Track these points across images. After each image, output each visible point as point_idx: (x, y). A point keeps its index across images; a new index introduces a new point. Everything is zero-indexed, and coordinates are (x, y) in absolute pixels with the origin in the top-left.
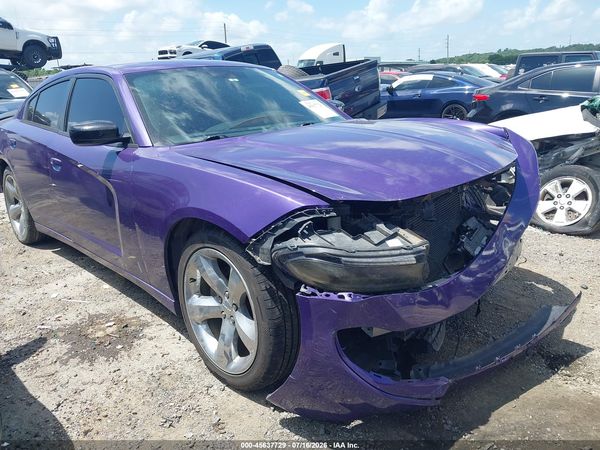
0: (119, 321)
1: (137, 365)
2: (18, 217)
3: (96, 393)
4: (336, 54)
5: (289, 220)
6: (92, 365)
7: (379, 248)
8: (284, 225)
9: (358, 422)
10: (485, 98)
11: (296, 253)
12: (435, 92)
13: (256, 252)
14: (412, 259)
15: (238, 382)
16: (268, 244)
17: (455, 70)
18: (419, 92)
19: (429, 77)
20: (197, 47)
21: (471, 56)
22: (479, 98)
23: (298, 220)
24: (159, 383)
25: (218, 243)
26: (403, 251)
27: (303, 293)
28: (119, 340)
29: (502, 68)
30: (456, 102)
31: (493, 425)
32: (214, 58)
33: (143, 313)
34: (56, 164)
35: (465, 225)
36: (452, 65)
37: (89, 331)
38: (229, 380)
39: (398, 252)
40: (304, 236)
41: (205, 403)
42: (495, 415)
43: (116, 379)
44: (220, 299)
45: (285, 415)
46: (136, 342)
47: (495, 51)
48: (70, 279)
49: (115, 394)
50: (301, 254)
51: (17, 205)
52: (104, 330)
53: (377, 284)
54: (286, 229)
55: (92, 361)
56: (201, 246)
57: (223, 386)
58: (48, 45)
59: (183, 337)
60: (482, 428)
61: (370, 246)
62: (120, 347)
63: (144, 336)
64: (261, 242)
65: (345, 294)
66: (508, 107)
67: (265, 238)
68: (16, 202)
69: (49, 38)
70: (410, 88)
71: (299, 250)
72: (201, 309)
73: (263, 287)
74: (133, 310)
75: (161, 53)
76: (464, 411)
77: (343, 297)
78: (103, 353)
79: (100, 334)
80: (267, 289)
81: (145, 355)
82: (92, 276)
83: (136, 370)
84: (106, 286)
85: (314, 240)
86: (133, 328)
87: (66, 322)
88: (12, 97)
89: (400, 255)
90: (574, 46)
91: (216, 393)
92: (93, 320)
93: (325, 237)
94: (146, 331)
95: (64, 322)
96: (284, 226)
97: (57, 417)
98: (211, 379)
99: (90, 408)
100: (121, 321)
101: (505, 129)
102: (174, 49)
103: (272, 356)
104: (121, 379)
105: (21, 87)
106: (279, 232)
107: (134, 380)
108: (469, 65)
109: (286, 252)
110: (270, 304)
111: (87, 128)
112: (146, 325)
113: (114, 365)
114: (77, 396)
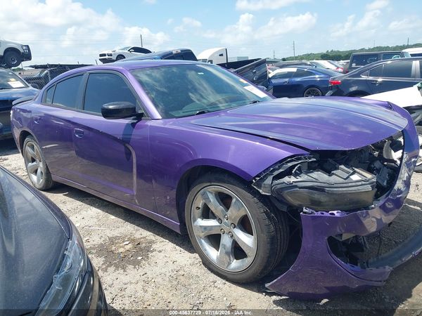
0: (132, 241)
1: (157, 270)
2: (36, 172)
3: (135, 290)
4: (221, 55)
5: (284, 164)
6: (125, 271)
7: (346, 181)
8: (279, 168)
9: (326, 300)
10: (338, 83)
11: (291, 186)
12: (298, 79)
13: (260, 186)
14: (369, 188)
15: (238, 277)
16: (269, 181)
17: (306, 64)
18: (287, 80)
19: (294, 70)
20: (126, 51)
21: (309, 55)
22: (334, 83)
23: (290, 165)
24: (178, 280)
25: (224, 182)
26: (363, 183)
27: (305, 213)
28: (137, 254)
29: (336, 63)
30: (313, 86)
31: (416, 297)
32: (155, 59)
33: (146, 234)
34: (78, 132)
35: (372, 166)
36: (303, 61)
37: (113, 248)
38: (229, 276)
39: (360, 183)
40: (296, 175)
41: (215, 292)
42: (415, 291)
43: (146, 279)
44: (220, 220)
45: (274, 297)
46: (150, 254)
47: (325, 52)
48: (84, 213)
49: (150, 290)
50: (296, 186)
51: (35, 163)
52: (123, 247)
53: (345, 205)
54: (281, 170)
55: (124, 269)
56: (209, 184)
57: (224, 281)
58: (22, 51)
59: (182, 249)
60: (409, 300)
61: (342, 180)
62: (140, 258)
63: (154, 250)
64: (263, 180)
65: (335, 212)
66: (354, 89)
67: (266, 177)
68: (33, 160)
69: (22, 46)
70: (280, 78)
71: (294, 184)
72: (205, 228)
73: (262, 211)
74: (138, 233)
75: (101, 55)
76: (393, 290)
77: (333, 214)
78: (130, 262)
79: (121, 250)
80: (264, 212)
81: (160, 263)
82: (99, 211)
83: (158, 273)
84: (113, 217)
85: (304, 177)
86: (144, 245)
87: (94, 243)
88: (10, 87)
89: (362, 185)
90: (377, 47)
91: (221, 286)
92: (113, 240)
93: (310, 174)
94: (154, 246)
95: (92, 243)
96: (281, 168)
97: (115, 307)
98: (213, 277)
99: (136, 300)
100: (134, 240)
101: (388, 102)
102: (111, 52)
103: (269, 257)
104: (149, 280)
105: (17, 80)
106: (276, 173)
107: (159, 280)
108: (314, 61)
109: (283, 186)
110: (267, 222)
111: (111, 107)
112: (152, 242)
113: (141, 271)
114: (123, 293)
